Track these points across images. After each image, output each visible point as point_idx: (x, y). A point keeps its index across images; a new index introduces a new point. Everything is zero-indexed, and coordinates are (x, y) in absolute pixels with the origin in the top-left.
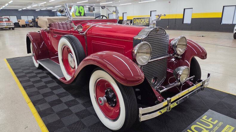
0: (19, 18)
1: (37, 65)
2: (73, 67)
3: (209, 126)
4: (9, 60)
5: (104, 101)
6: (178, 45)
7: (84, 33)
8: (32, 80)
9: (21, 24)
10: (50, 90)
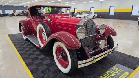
0: (14, 11)
1: (25, 38)
2: (45, 40)
3: (116, 72)
4: (9, 35)
5: (61, 58)
6: (101, 28)
7: (51, 22)
8: (22, 46)
9: (15, 14)
10: (32, 52)
